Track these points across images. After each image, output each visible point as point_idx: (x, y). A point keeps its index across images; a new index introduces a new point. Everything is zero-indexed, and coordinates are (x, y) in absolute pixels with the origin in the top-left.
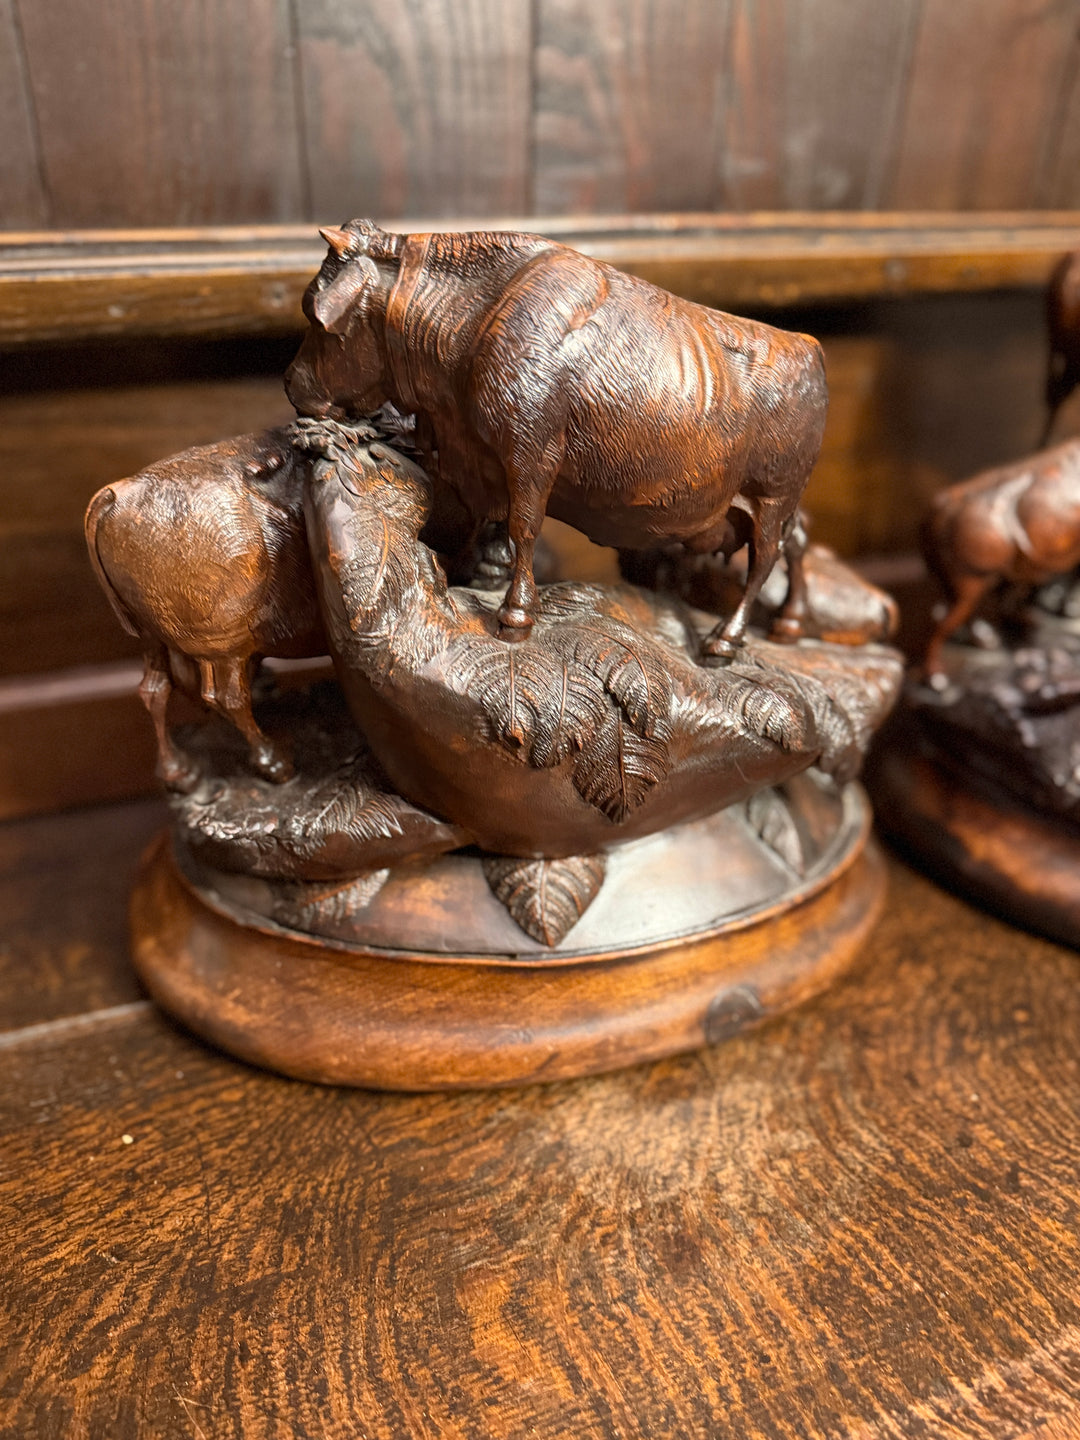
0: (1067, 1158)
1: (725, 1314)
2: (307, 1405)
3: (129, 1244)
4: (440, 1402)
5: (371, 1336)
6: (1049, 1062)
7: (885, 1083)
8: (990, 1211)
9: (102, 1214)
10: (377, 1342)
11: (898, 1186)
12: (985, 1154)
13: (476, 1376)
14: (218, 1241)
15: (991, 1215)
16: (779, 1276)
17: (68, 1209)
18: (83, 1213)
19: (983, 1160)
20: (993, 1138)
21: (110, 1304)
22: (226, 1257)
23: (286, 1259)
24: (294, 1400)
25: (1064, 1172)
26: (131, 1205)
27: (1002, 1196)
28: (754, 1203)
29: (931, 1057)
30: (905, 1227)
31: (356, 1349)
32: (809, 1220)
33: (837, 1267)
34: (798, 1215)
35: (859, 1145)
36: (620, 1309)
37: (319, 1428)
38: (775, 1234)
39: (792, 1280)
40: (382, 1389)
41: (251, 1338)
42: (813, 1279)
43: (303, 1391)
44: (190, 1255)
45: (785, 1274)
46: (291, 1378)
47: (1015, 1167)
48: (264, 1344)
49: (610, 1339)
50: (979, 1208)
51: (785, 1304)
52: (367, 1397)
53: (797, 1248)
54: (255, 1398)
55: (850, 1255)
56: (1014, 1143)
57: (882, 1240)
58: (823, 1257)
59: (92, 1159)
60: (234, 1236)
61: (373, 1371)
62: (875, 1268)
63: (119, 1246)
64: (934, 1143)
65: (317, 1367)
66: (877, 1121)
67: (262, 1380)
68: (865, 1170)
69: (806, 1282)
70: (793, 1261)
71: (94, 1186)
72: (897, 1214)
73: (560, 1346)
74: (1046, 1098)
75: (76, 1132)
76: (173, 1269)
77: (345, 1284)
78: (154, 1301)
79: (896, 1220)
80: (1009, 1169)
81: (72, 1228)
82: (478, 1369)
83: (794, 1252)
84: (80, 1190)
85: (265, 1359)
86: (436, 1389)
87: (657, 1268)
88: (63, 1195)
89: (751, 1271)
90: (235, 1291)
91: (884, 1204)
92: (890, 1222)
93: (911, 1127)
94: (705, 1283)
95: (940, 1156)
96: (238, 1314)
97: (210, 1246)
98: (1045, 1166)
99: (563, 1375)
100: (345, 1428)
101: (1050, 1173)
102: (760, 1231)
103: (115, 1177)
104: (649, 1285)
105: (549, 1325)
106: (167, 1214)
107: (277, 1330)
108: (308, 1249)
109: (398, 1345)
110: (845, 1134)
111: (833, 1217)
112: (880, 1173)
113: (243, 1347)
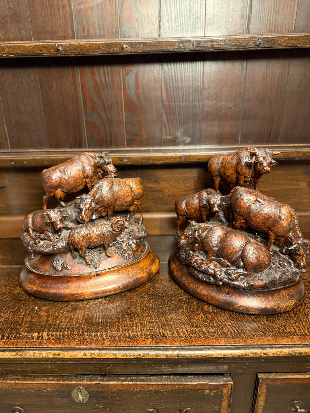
0: (142, 314)
1: (72, 317)
3: (11, 292)
5: (29, 308)
6: (156, 302)
7: (126, 298)
11: (112, 310)
12: (130, 310)
13: (37, 315)
15: (121, 317)
16: (84, 315)
20: (134, 309)
21: (4, 297)
24: (15, 312)
27: (126, 315)
28: (90, 307)
29: (138, 296)
32: (95, 311)
33: (93, 317)
36: (60, 313)
38: (89, 311)
42: (88, 317)
46: (17, 309)
48: (17, 305)
49: (56, 316)
51: (81, 318)
52: (23, 313)
53: (90, 314)
54: (11, 310)
55: (96, 316)
56: (136, 310)
57: (102, 316)
58: (92, 315)
61: (26, 311)
62: (97, 318)
63: (9, 292)
64: (124, 307)
65: (20, 309)
66: (119, 302)
67: (14, 309)
68: (110, 307)
70: (88, 314)
72: (108, 313)
73: (49, 315)
74: (149, 306)
76: (13, 296)
77: (31, 302)
78: (9, 298)
80: (131, 313)
81: (6, 289)
85: (16, 307)
86: (31, 315)
87: (69, 311)
89: (81, 314)
90: (18, 300)
92: (106, 314)
93: (123, 304)
94: (74, 314)
95: (123, 309)
96: (17, 302)
99: (47, 317)
100: (18, 315)
101: (137, 315)
102: (87, 310)
103: (15, 285)
104: (66, 312)
105: (50, 312)
107: (19, 304)
110: (112, 303)
111: (99, 312)
112: (112, 308)
113: (14, 305)
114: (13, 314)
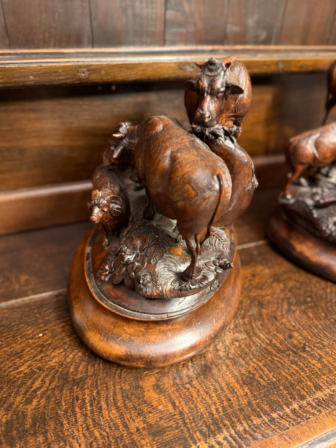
0: (320, 342)
1: (218, 387)
2: (96, 413)
3: (42, 366)
4: (135, 413)
5: (115, 393)
6: (316, 313)
7: (267, 319)
8: (297, 358)
9: (34, 357)
10: (116, 395)
11: (270, 350)
12: (296, 341)
13: (145, 405)
14: (68, 366)
15: (297, 359)
16: (234, 376)
17: (24, 356)
18: (28, 357)
19: (296, 342)
20: (299, 336)
21: (37, 384)
22: (71, 370)
23: (89, 371)
24: (92, 412)
25: (319, 346)
26: (42, 355)
27: (301, 353)
28: (228, 355)
29: (282, 312)
30: (272, 362)
31: (110, 397)
32: (244, 360)
33: (252, 374)
34: (241, 358)
35: (259, 338)
36: (188, 386)
37: (100, 420)
38: (234, 364)
39: (238, 377)
40: (118, 409)
41: (79, 394)
42: (244, 377)
43: (95, 409)
44: (60, 370)
45: (236, 376)
46: (91, 405)
47: (305, 344)
48: (83, 396)
49: (185, 394)
50: (294, 357)
51: (236, 384)
52: (114, 411)
53: (240, 368)
54: (81, 411)
55: (255, 370)
56: (305, 338)
57: (265, 366)
58: (248, 371)
59: (30, 341)
60: (74, 364)
61: (115, 403)
62: (262, 374)
63: (39, 367)
64: (281, 337)
65: (99, 402)
66: (265, 331)
67: (83, 406)
68: (261, 345)
69: (242, 378)
70: (238, 372)
71: (32, 349)
72: (270, 358)
73: (170, 396)
74: (315, 324)
75: (25, 333)
76: (56, 374)
77: (107, 378)
78: (50, 383)
79: (269, 360)
80: (303, 345)
81: (25, 361)
82: (146, 403)
83: (239, 369)
84: (27, 350)
85: (84, 400)
86: (134, 409)
87: (199, 374)
88: (22, 352)
89: (226, 375)
90: (74, 380)
91: (266, 355)
92: (267, 361)
93: (275, 333)
94: (213, 379)
95: (283, 341)
96: (75, 387)
97: (66, 367)
98: (313, 344)
99: (171, 405)
100: (107, 420)
102: (229, 363)
103: (38, 346)
104: (196, 379)
105: (167, 390)
106: (53, 357)
107: (87, 392)
108: (96, 368)
109: (122, 396)
110: (255, 334)
111: (251, 359)
112: (265, 346)
113: (77, 396)
114: (94, 420)
